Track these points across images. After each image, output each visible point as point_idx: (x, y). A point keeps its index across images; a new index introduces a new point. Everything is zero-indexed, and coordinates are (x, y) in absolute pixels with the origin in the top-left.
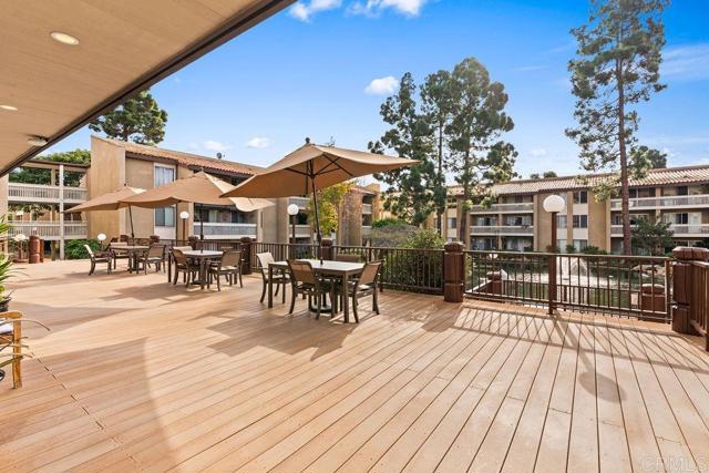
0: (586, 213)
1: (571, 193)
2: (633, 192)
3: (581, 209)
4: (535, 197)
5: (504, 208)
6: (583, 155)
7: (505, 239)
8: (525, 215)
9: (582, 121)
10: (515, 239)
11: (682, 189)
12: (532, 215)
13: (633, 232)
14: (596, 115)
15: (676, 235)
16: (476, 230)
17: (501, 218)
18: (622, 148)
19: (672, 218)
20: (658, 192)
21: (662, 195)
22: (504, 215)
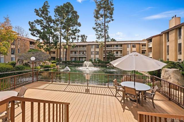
0: (98, 51)
1: (95, 45)
2: (108, 46)
3: (97, 50)
4: (87, 46)
5: (79, 49)
6: (96, 35)
7: (80, 58)
8: (85, 51)
9: (97, 26)
10: (82, 58)
11: (117, 45)
12: (86, 51)
13: (107, 56)
14: (100, 25)
15: (115, 57)
16: (72, 55)
17: (78, 52)
18: (105, 34)
19: (115, 52)
20: (113, 46)
21: (113, 47)
22: (79, 51)
